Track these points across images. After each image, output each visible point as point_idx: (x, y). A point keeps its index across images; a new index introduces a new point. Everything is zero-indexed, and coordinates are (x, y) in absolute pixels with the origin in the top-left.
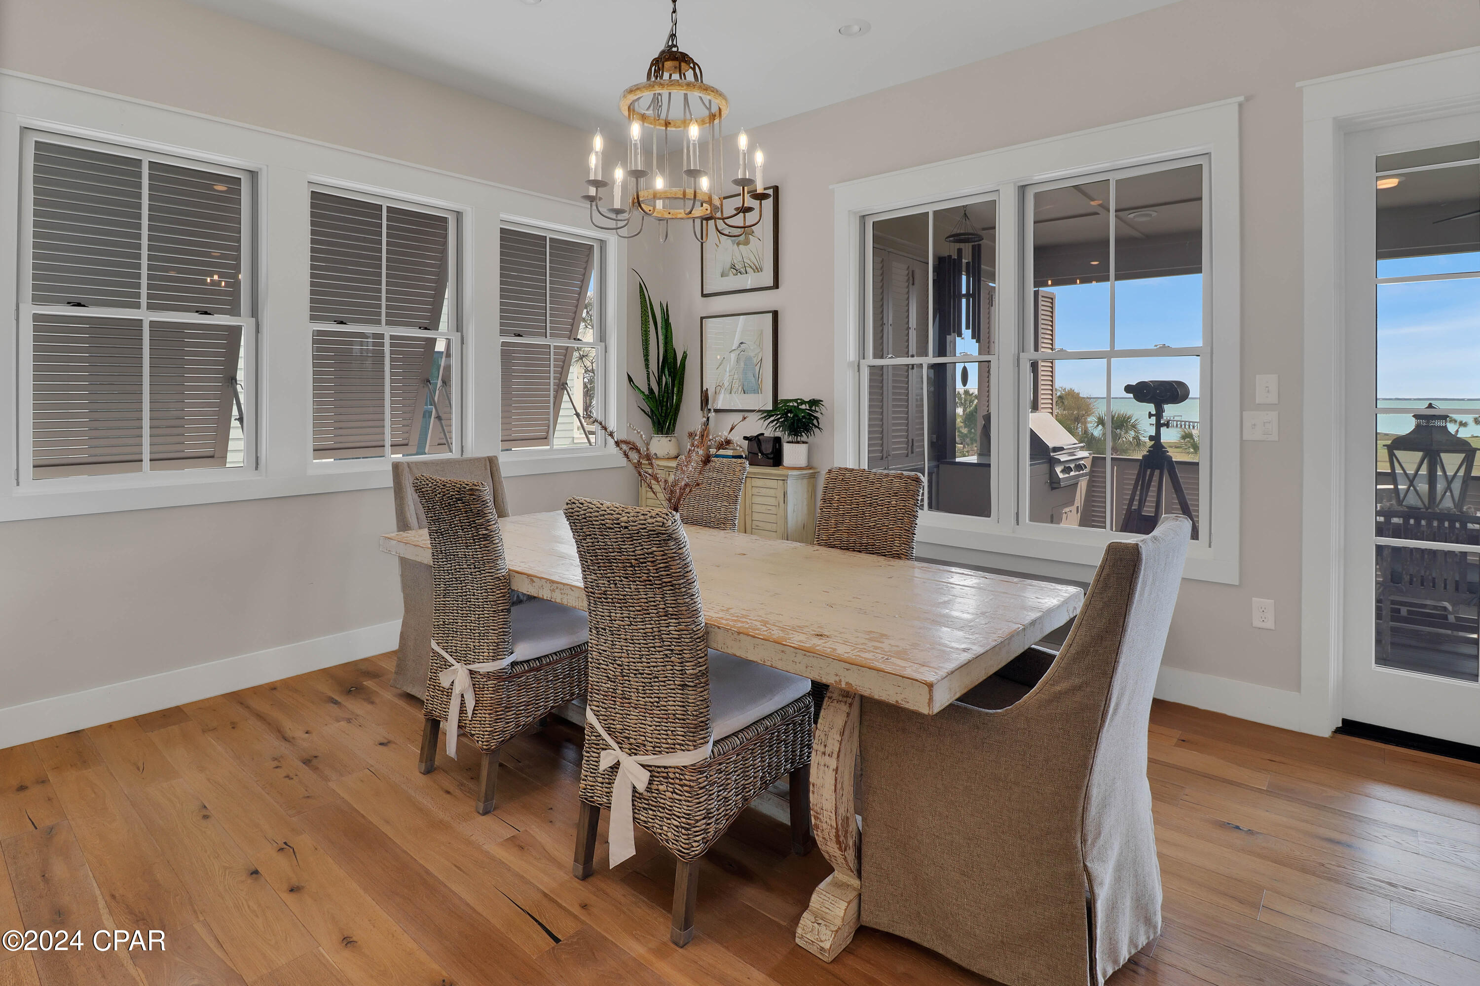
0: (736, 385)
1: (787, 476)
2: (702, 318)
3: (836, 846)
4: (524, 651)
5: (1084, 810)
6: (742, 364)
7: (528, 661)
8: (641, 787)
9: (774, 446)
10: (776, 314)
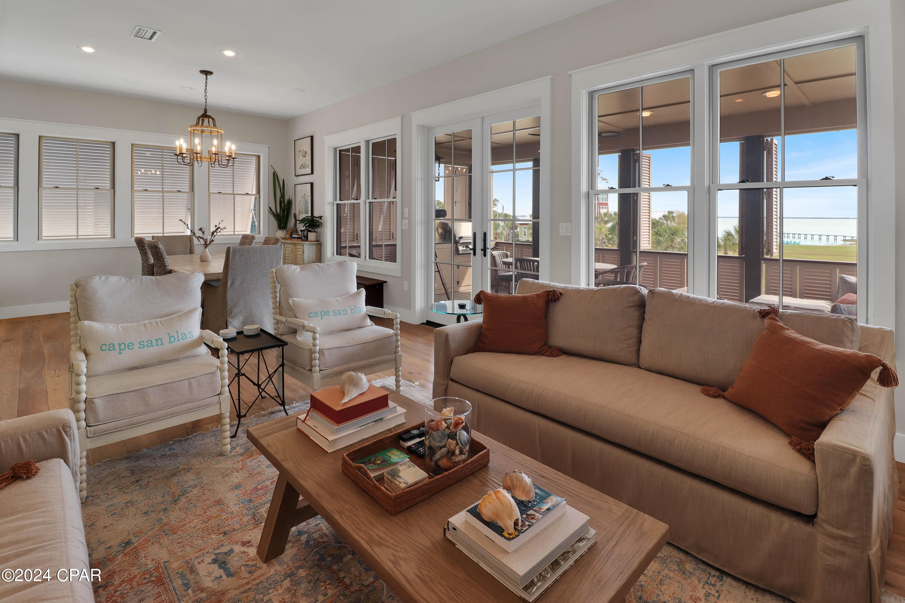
0: (303, 211)
1: (304, 244)
2: (295, 185)
6: (304, 202)
10: (312, 184)
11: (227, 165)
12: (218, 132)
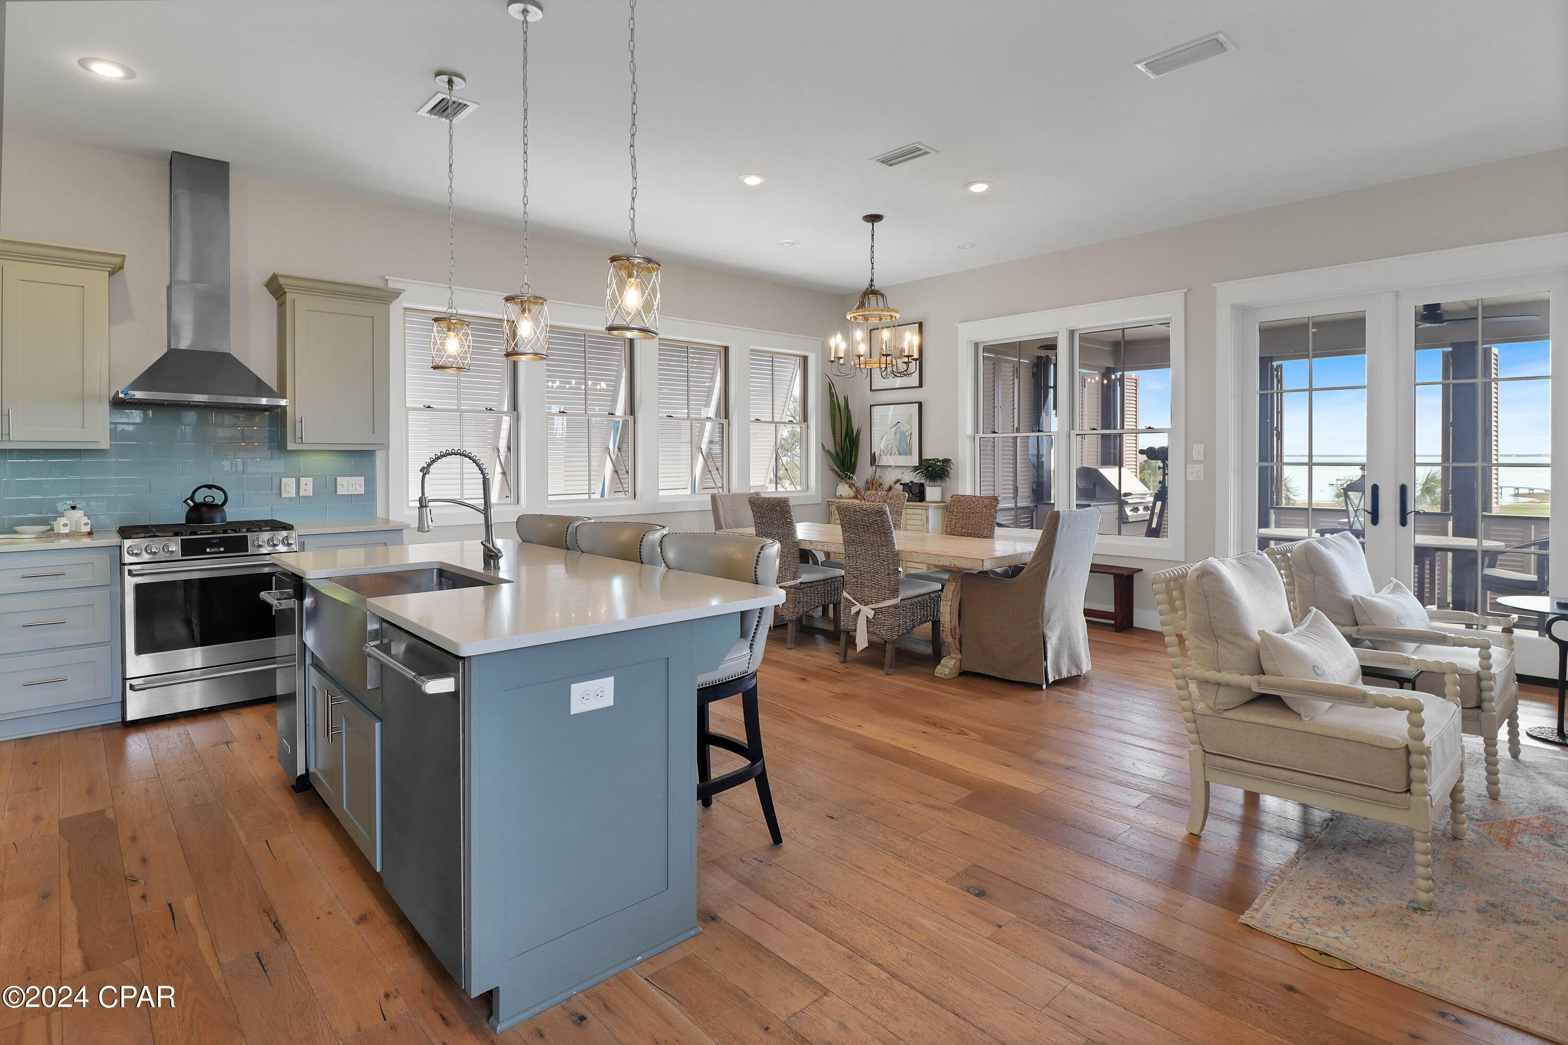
0: (894, 450)
1: (928, 506)
2: (871, 406)
3: (951, 637)
4: (805, 578)
5: (1042, 610)
6: (898, 436)
7: (806, 583)
8: (871, 617)
9: (920, 488)
10: (920, 404)
11: (905, 373)
12: (892, 316)
